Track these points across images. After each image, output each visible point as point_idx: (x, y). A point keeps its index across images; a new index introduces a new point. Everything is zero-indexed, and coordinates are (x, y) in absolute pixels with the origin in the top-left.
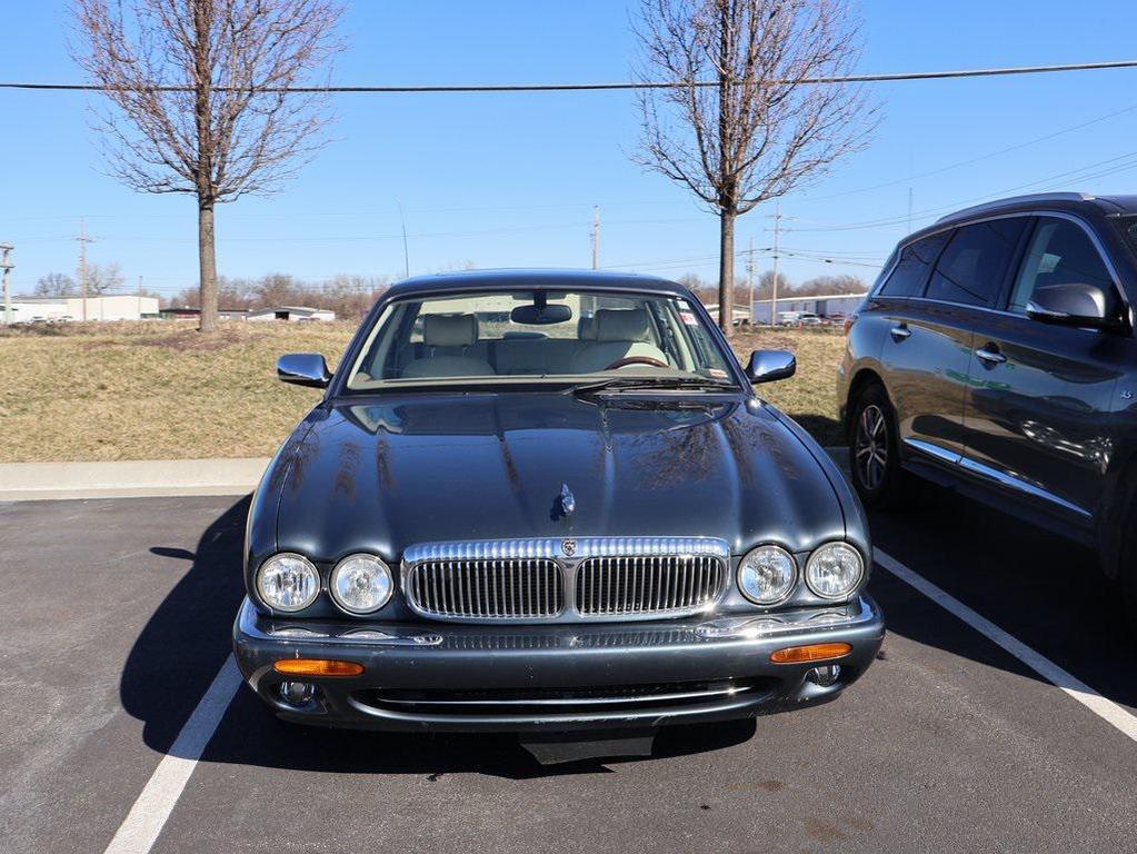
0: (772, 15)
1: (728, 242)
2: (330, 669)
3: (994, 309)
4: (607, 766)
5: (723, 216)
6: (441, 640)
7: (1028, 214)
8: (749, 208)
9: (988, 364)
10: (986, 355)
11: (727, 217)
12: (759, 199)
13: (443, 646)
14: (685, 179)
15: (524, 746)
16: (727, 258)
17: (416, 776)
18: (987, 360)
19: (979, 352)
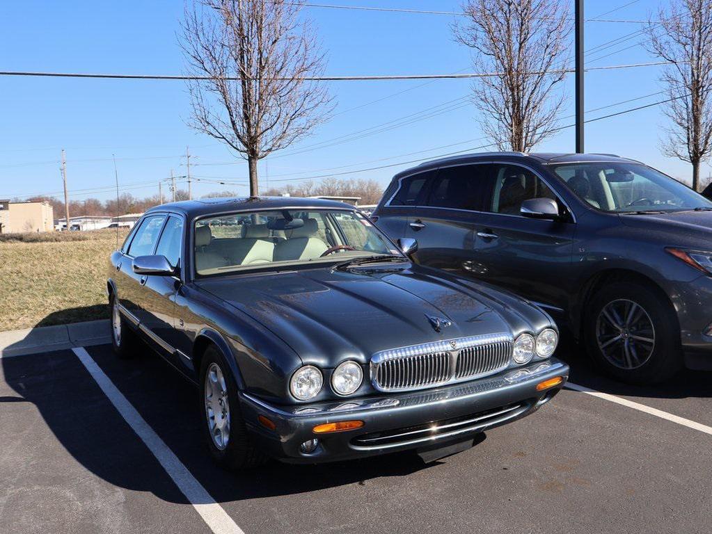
0: (273, 43)
1: (254, 176)
2: (338, 427)
3: (481, 211)
4: (440, 461)
5: (250, 160)
6: (398, 402)
7: (491, 162)
8: (266, 155)
9: (488, 240)
10: (484, 235)
11: (253, 161)
12: (270, 150)
13: (398, 406)
14: (223, 138)
15: (419, 454)
16: (254, 186)
17: (350, 485)
18: (483, 237)
19: (479, 234)
